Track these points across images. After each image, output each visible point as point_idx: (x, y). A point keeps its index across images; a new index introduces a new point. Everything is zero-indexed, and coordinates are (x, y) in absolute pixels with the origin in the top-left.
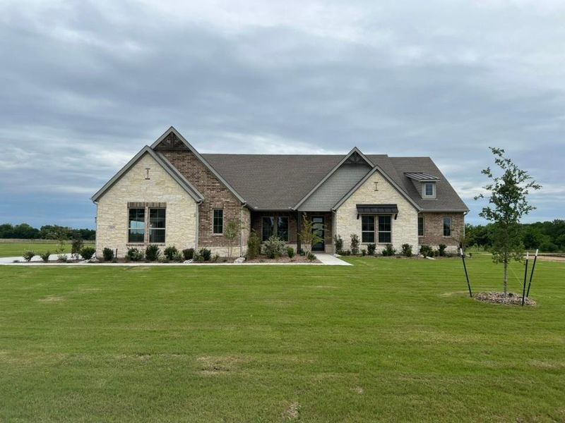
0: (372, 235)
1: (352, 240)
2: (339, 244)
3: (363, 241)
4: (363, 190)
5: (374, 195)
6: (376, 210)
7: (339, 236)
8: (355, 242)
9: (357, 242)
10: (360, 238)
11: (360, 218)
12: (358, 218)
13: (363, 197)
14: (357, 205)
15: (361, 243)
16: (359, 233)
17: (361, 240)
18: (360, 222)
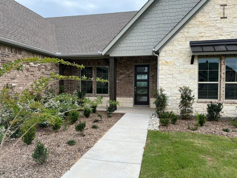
0: (216, 87)
1: (182, 97)
2: (162, 102)
3: (199, 98)
4: (200, 19)
5: (219, 25)
6: (223, 48)
7: (161, 90)
8: (186, 99)
9: (190, 99)
10: (195, 93)
11: (196, 63)
12: (192, 63)
13: (202, 29)
14: (191, 43)
15: (195, 100)
16: (194, 86)
17: (196, 96)
18: (195, 68)
